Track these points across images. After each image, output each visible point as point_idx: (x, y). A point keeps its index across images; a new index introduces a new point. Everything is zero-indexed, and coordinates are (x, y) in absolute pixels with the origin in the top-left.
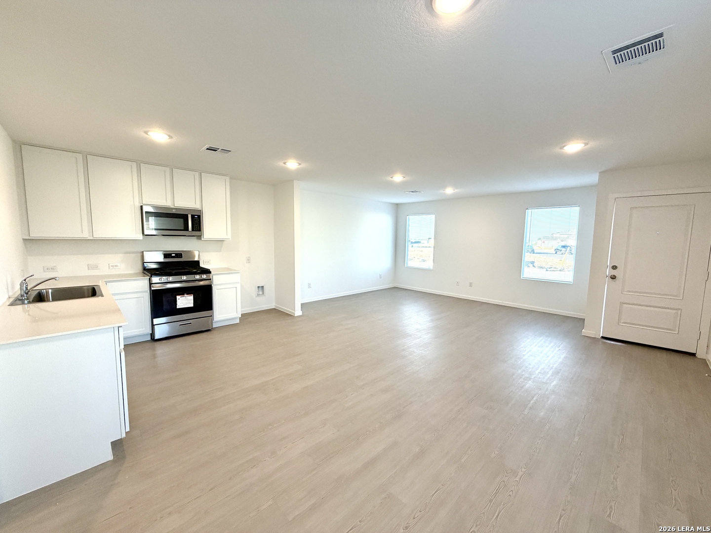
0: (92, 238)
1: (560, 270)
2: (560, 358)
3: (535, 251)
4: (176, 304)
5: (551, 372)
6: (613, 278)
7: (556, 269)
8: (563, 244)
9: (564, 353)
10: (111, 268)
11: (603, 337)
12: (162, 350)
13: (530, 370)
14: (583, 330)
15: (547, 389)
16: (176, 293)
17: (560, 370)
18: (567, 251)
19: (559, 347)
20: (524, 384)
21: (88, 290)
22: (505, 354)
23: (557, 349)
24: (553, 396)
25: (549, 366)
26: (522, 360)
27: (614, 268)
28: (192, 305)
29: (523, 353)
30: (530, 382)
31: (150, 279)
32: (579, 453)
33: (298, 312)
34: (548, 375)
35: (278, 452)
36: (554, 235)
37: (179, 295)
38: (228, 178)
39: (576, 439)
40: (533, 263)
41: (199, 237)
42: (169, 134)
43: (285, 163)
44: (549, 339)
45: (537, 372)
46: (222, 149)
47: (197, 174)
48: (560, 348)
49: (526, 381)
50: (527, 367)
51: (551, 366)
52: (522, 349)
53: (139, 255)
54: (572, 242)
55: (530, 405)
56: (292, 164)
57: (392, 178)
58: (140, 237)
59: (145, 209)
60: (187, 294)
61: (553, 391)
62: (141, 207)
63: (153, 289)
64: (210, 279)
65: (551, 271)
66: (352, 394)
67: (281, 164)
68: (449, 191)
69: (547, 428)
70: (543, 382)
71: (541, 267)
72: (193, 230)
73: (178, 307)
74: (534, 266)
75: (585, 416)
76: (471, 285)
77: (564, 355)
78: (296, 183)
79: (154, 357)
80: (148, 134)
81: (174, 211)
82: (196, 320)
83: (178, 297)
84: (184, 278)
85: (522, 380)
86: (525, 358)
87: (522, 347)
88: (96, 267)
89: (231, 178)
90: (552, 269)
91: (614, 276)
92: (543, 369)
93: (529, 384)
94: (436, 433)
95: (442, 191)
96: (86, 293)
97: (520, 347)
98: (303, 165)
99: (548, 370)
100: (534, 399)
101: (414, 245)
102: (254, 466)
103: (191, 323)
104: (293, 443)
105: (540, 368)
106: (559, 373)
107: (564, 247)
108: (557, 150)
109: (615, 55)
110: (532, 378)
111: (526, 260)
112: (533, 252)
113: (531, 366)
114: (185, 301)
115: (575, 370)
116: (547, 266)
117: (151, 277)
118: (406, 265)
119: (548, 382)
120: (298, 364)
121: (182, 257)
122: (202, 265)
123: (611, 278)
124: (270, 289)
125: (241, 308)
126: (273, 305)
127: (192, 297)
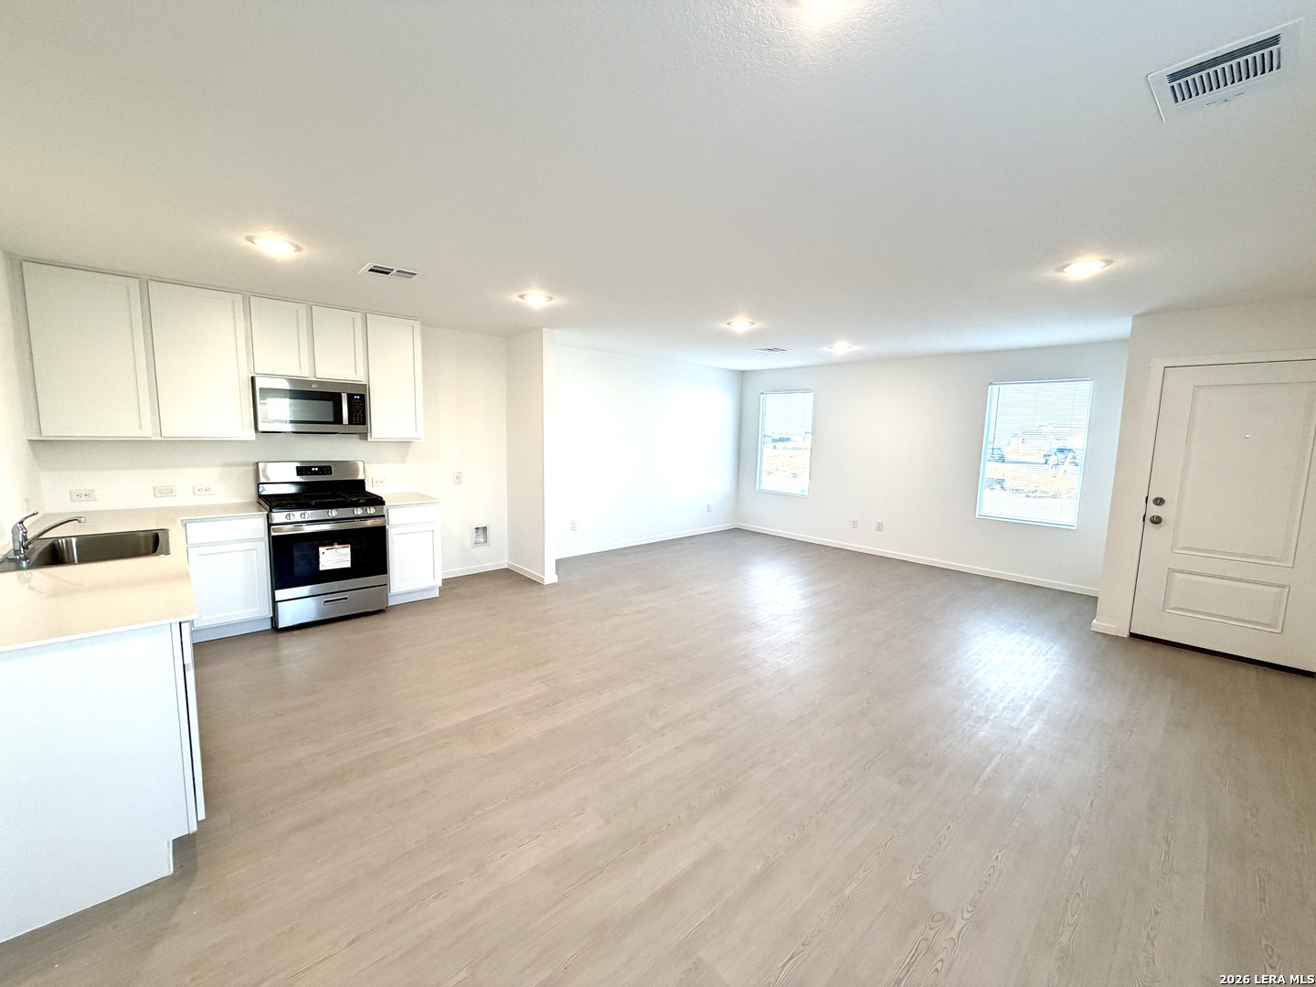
0: (159, 439)
1: (1053, 497)
2: (1046, 678)
3: (1007, 459)
4: (318, 563)
5: (1027, 708)
6: (1156, 521)
7: (1044, 495)
8: (1060, 445)
9: (1055, 666)
10: (198, 492)
11: (1133, 636)
12: (293, 648)
13: (988, 702)
14: (1094, 621)
15: (1020, 743)
16: (316, 543)
17: (1047, 702)
18: (1068, 460)
19: (1046, 654)
20: (974, 730)
21: (146, 537)
22: (940, 668)
23: (1042, 658)
24: (1031, 758)
25: (1025, 694)
26: (972, 681)
27: (1159, 502)
28: (348, 564)
29: (976, 667)
30: (986, 727)
31: (268, 515)
32: (1078, 882)
33: (550, 577)
34: (1023, 714)
35: (488, 865)
36: (1044, 429)
37: (324, 545)
38: (417, 324)
39: (1074, 850)
40: (1000, 482)
41: (364, 436)
42: (295, 242)
43: (522, 297)
44: (1028, 638)
45: (1001, 706)
46: (399, 271)
47: (357, 316)
48: (1048, 657)
49: (979, 725)
50: (981, 695)
51: (1029, 694)
52: (973, 658)
53: (251, 469)
54: (1078, 442)
55: (985, 776)
56: (536, 299)
57: (729, 324)
58: (252, 435)
59: (260, 383)
60: (339, 544)
61: (1031, 747)
62: (253, 378)
63: (273, 534)
64: (384, 516)
65: (1035, 497)
66: (639, 747)
67: (515, 298)
68: (842, 348)
69: (1017, 825)
70: (1011, 728)
71: (1017, 490)
72: (351, 422)
73: (321, 569)
74: (1002, 488)
75: (1092, 803)
76: (879, 527)
77: (1055, 671)
78: (546, 333)
79: (276, 662)
80: (254, 241)
81: (314, 387)
82: (357, 592)
83: (322, 550)
84: (334, 513)
85: (970, 722)
86: (978, 676)
87: (973, 654)
88: (170, 492)
89: (422, 324)
90: (1038, 494)
91: (1158, 517)
92: (1013, 700)
93: (983, 733)
94: (797, 832)
95: (826, 349)
96: (142, 545)
97: (970, 654)
98: (558, 301)
99: (1023, 703)
100: (994, 763)
101: (779, 445)
102: (440, 894)
103: (346, 598)
104: (519, 847)
105: (1007, 699)
106: (1043, 709)
107: (1061, 451)
108: (1051, 274)
109: (1175, 84)
110: (992, 717)
111: (987, 476)
112: (1002, 459)
113: (989, 695)
114: (335, 558)
115: (1075, 702)
116: (1028, 489)
117: (271, 511)
118: (757, 488)
119: (1022, 726)
120: (542, 682)
121: (331, 474)
122: (369, 488)
123: (1153, 522)
124: (498, 533)
125: (443, 569)
126: (503, 563)
127: (349, 549)
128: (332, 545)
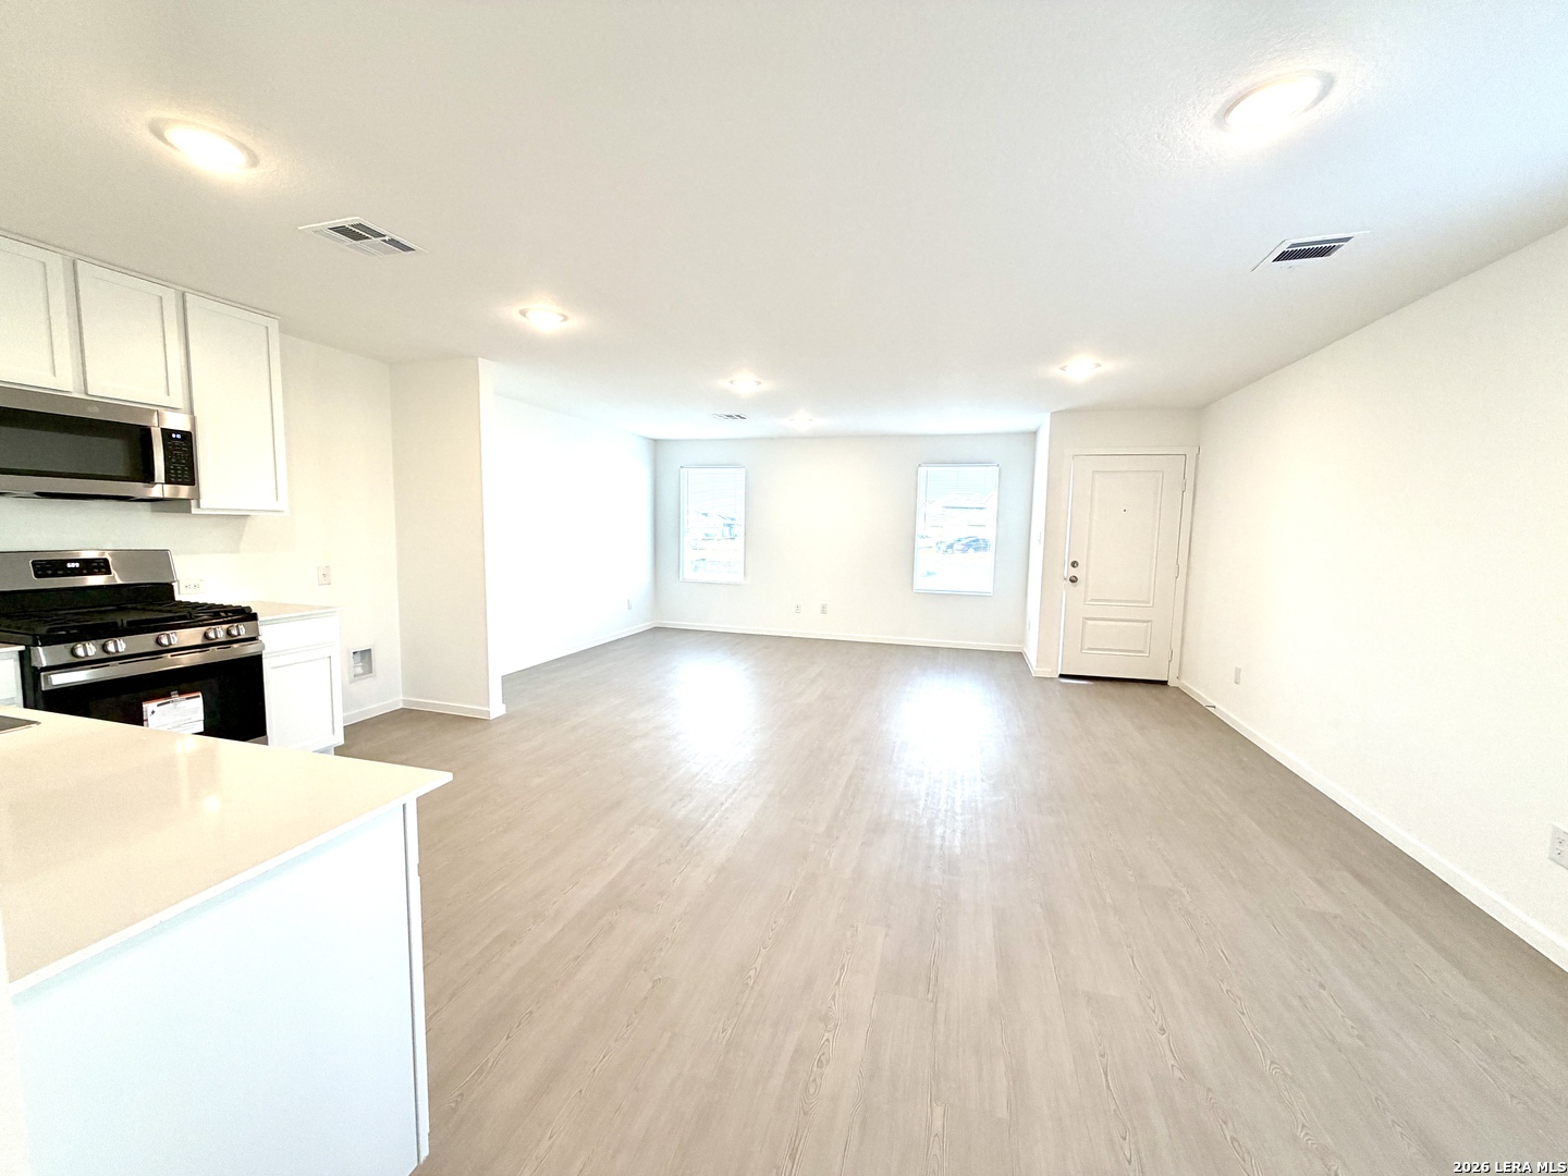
6: (1074, 580)
11: (1062, 676)
27: (1074, 564)
28: (198, 727)
31: (24, 653)
33: (497, 709)
37: (152, 696)
38: (274, 325)
43: (523, 312)
46: (389, 240)
47: (170, 298)
60: (178, 694)
63: (46, 687)
64: (257, 637)
72: (170, 480)
78: (483, 365)
80: (168, 134)
83: (150, 706)
91: (1074, 577)
114: (173, 719)
117: (34, 644)
118: (681, 577)
121: (107, 573)
122: (182, 595)
123: (1071, 580)
124: (388, 657)
125: (344, 711)
126: (397, 701)
127: (200, 700)
128: (168, 695)
